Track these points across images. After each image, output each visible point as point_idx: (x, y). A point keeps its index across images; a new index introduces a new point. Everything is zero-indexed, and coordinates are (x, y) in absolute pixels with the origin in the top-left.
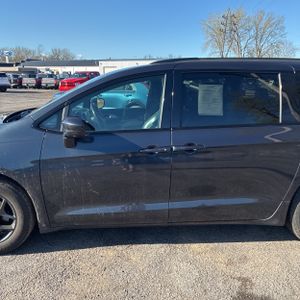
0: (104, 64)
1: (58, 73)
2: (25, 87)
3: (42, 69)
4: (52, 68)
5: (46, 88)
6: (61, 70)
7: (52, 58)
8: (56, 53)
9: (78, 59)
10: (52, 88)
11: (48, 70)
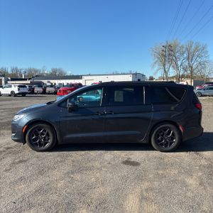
0: (85, 78)
1: (55, 84)
2: (36, 94)
3: (45, 81)
4: (51, 81)
5: (49, 93)
6: (57, 82)
7: (51, 74)
8: (54, 71)
9: (68, 75)
10: (52, 94)
11: (49, 82)
